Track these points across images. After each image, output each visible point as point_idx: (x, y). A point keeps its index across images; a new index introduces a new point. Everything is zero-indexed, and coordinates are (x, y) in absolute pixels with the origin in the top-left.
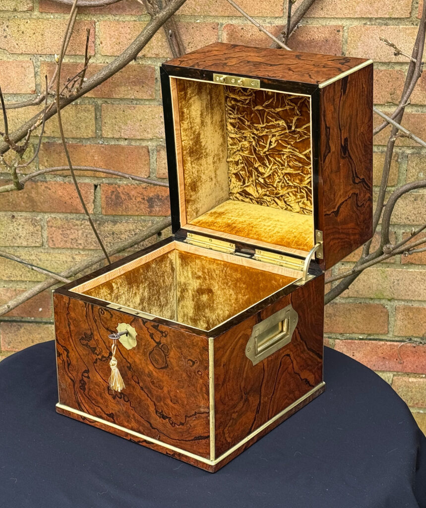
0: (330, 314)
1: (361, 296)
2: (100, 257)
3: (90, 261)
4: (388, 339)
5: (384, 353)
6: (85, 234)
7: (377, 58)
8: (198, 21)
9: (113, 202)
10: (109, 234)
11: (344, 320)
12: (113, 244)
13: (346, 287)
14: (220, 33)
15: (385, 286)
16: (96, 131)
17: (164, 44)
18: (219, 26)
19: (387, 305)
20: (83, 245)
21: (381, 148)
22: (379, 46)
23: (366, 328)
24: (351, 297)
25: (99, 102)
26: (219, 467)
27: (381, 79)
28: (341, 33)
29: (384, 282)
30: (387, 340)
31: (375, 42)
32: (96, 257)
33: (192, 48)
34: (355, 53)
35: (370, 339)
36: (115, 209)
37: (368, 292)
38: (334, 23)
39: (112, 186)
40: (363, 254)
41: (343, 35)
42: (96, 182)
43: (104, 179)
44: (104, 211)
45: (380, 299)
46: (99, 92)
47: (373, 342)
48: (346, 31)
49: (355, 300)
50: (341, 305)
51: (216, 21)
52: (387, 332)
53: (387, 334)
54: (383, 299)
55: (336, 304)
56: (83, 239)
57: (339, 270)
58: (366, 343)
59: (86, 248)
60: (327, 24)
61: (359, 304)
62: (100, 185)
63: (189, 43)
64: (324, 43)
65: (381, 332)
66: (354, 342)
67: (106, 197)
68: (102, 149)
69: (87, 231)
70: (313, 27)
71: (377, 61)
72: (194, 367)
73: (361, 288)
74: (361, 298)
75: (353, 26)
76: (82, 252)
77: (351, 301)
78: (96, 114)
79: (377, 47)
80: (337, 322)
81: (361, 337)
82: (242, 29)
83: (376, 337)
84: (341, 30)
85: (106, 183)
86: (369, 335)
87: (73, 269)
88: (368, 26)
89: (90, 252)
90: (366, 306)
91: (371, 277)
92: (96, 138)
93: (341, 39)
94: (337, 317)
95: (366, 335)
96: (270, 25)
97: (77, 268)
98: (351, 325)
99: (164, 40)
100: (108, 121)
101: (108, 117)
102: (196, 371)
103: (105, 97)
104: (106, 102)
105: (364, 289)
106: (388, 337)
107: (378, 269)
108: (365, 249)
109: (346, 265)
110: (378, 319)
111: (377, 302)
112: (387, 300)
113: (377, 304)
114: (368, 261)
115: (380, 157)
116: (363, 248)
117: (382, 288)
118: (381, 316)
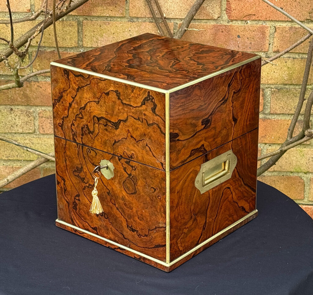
1: (283, 170)
4: (304, 203)
13: (274, 163)
15: (302, 162)
16: (78, 42)
19: (304, 177)
21: (301, 55)
24: (276, 171)
25: (81, 19)
26: (173, 269)
29: (302, 159)
37: (289, 167)
40: (288, 137)
45: (298, 172)
46: (81, 11)
49: (279, 173)
50: (268, 178)
53: (303, 199)
54: (301, 172)
55: (264, 176)
57: (267, 150)
61: (282, 177)
65: (299, 198)
72: (156, 193)
73: (283, 164)
74: (283, 172)
77: (276, 174)
78: (78, 29)
90: (287, 178)
91: (292, 155)
92: (78, 47)
100: (88, 34)
101: (88, 30)
102: (157, 196)
103: (86, 15)
104: (86, 19)
105: (286, 165)
106: (304, 201)
107: (297, 149)
108: (290, 133)
109: (273, 146)
110: (297, 188)
111: (296, 175)
112: (303, 173)
113: (296, 176)
114: (292, 143)
115: (300, 62)
116: (288, 133)
117: (300, 164)
118: (299, 186)
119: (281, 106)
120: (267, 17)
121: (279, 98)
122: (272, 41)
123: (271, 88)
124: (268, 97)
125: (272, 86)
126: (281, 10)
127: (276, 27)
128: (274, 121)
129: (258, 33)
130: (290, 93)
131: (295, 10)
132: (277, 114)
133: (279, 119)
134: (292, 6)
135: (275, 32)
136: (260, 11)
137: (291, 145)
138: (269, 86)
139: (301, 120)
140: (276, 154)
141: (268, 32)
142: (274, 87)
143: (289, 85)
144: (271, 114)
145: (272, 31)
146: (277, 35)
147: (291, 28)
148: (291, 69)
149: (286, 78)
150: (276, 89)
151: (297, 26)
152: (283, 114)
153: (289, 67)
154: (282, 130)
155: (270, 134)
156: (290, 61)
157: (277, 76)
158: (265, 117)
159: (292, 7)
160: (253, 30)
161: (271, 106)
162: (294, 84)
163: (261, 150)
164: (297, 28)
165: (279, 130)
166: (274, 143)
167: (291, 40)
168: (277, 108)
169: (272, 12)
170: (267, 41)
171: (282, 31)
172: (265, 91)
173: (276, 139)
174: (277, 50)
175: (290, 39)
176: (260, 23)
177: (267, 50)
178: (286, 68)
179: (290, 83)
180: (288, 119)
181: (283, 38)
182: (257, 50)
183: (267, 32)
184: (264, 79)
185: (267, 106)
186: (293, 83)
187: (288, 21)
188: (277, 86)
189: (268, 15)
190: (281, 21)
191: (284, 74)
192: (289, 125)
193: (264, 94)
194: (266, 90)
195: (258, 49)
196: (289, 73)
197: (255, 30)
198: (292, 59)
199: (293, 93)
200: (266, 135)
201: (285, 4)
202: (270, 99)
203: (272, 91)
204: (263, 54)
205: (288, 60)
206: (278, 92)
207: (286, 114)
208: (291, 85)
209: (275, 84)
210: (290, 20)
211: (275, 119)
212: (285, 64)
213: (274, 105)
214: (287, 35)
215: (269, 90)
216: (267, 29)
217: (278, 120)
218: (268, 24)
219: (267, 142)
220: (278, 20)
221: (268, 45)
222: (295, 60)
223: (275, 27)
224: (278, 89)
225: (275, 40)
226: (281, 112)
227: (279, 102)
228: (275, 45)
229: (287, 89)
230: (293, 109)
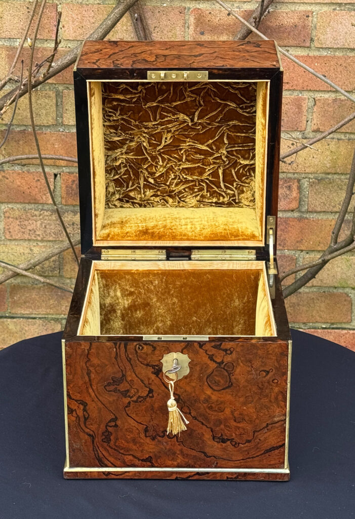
0: (294, 303)
1: (325, 285)
2: (61, 248)
3: (51, 252)
4: (351, 327)
5: (347, 342)
6: (43, 225)
7: (346, 44)
8: (165, 5)
9: (73, 192)
10: (68, 224)
11: (308, 309)
12: (73, 235)
13: (313, 276)
14: (187, 18)
15: (349, 274)
16: (56, 118)
17: (129, 28)
18: (186, 11)
19: (351, 293)
20: (41, 236)
21: (348, 135)
22: (348, 32)
23: (330, 317)
24: (315, 286)
25: (61, 88)
27: (349, 65)
28: (310, 18)
29: (348, 270)
30: (350, 329)
31: (345, 27)
32: (57, 248)
33: (158, 32)
34: (324, 38)
35: (333, 328)
36: (75, 199)
37: (332, 280)
38: (302, 8)
39: (73, 175)
40: (331, 243)
41: (312, 20)
42: (56, 171)
43: (64, 168)
44: (64, 201)
45: (344, 287)
46: (61, 78)
47: (336, 331)
48: (316, 16)
49: (319, 289)
50: (305, 295)
51: (183, 5)
52: (350, 321)
53: (350, 322)
54: (347, 287)
55: (300, 293)
56: (42, 230)
57: (304, 258)
58: (328, 332)
59: (45, 239)
60: (296, 9)
61: (323, 293)
62: (60, 174)
63: (155, 27)
64: (292, 29)
65: (344, 321)
66: (317, 332)
67: (67, 187)
68: (63, 137)
69: (46, 221)
70: (282, 12)
71: (346, 47)
73: (325, 276)
74: (324, 287)
75: (322, 11)
76: (40, 244)
77: (315, 290)
78: (57, 101)
79: (346, 33)
80: (301, 311)
81: (324, 326)
82: (210, 13)
83: (339, 326)
84: (310, 15)
85: (67, 172)
86: (333, 324)
87: (32, 261)
88: (337, 12)
89: (49, 244)
90: (329, 295)
91: (336, 266)
92: (56, 125)
93: (310, 24)
94: (301, 307)
95: (329, 325)
96: (238, 10)
97: (36, 260)
98: (314, 315)
99: (129, 24)
100: (70, 108)
101: (70, 103)
103: (67, 83)
104: (68, 88)
105: (328, 278)
106: (351, 325)
107: (343, 257)
108: (334, 237)
109: (311, 254)
110: (341, 308)
111: (340, 291)
112: (351, 289)
113: (341, 293)
114: (337, 250)
115: (347, 144)
116: (332, 236)
117: (347, 276)
118: (345, 305)
119: (322, 201)
120: (304, 85)
121: (319, 191)
122: (311, 117)
123: (309, 178)
124: (305, 190)
125: (310, 176)
126: (323, 78)
127: (316, 99)
128: (313, 220)
129: (292, 106)
130: (334, 185)
131: (340, 76)
132: (316, 212)
133: (320, 218)
134: (337, 71)
135: (314, 105)
136: (295, 78)
137: (336, 253)
138: (306, 175)
139: (347, 220)
140: (317, 265)
141: (306, 104)
142: (312, 177)
143: (333, 174)
144: (310, 212)
145: (311, 103)
146: (317, 110)
147: (335, 100)
148: (335, 153)
149: (329, 165)
150: (315, 179)
151: (343, 98)
152: (324, 212)
153: (333, 150)
154: (323, 233)
155: (307, 239)
156: (333, 143)
157: (316, 163)
158: (301, 216)
159: (336, 73)
160: (287, 103)
161: (310, 202)
162: (338, 173)
163: (296, 259)
164: (342, 101)
165: (318, 233)
166: (312, 249)
167: (335, 115)
168: (317, 204)
169: (311, 79)
170: (304, 117)
171: (323, 104)
172: (301, 183)
173: (315, 245)
174: (317, 129)
175: (333, 114)
176: (296, 93)
177: (304, 129)
178: (328, 153)
179: (333, 172)
180: (331, 218)
181: (324, 113)
182: (291, 129)
183: (304, 106)
184: (300, 166)
185: (304, 201)
186: (338, 171)
187: (331, 91)
188: (316, 175)
189: (306, 84)
190: (322, 91)
191: (325, 160)
192: (333, 227)
193: (300, 186)
194: (303, 181)
195: (293, 128)
196: (333, 158)
197: (289, 102)
198: (337, 140)
199: (337, 184)
200: (302, 240)
201: (327, 69)
202: (307, 193)
203: (310, 182)
204: (298, 133)
205: (332, 142)
206: (319, 183)
207: (328, 212)
208: (335, 174)
209: (314, 173)
210: (334, 90)
211: (314, 219)
212: (327, 147)
213: (314, 200)
214: (330, 109)
215: (307, 181)
216: (304, 102)
217: (318, 220)
218: (305, 94)
219: (303, 248)
220: (318, 90)
221: (305, 122)
222: (341, 142)
223: (314, 99)
224: (318, 180)
225: (315, 116)
226: (323, 210)
227: (320, 196)
228: (315, 122)
229: (330, 179)
230: (337, 205)
